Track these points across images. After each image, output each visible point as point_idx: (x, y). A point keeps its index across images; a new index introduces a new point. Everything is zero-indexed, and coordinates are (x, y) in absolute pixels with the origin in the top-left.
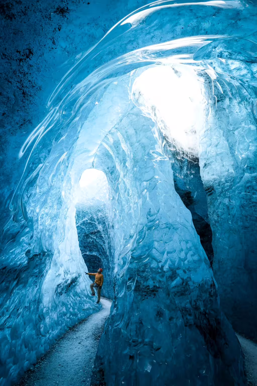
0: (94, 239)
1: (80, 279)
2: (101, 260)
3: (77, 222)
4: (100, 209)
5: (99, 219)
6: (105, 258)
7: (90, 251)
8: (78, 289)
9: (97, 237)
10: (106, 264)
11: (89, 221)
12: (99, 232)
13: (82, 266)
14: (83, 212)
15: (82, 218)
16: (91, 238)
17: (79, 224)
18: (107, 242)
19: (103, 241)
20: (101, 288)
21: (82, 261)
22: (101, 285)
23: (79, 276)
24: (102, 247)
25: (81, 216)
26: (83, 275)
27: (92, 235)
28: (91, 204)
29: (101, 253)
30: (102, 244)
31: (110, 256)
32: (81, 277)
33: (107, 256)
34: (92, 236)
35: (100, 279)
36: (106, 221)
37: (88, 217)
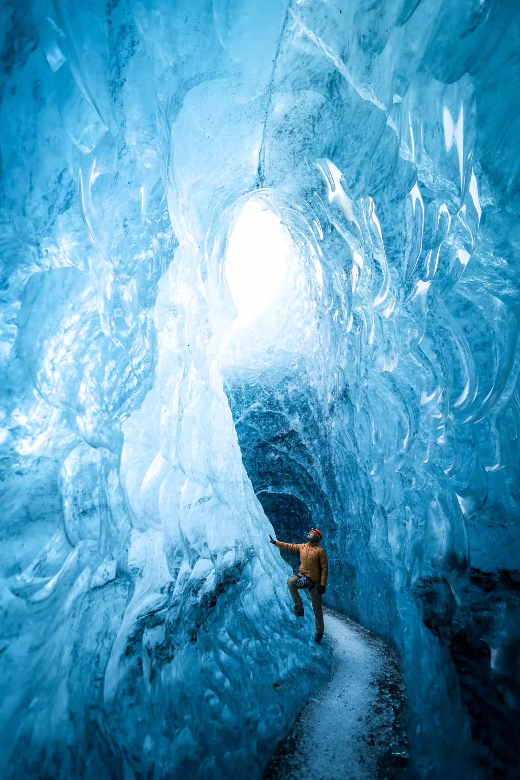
0: (283, 453)
1: (252, 566)
2: (307, 507)
3: (237, 413)
4: (291, 375)
5: (291, 400)
6: (319, 501)
7: (275, 484)
8: (250, 606)
9: (289, 449)
10: (322, 516)
11: (265, 410)
12: (293, 434)
13: (255, 522)
14: (248, 387)
15: (248, 402)
16: (276, 452)
17: (241, 419)
18: (317, 458)
19: (305, 456)
20: (322, 590)
21: (258, 510)
22: (322, 584)
23: (251, 555)
24: (307, 473)
25: (244, 397)
26: (261, 552)
27: (276, 444)
28: (266, 364)
29: (305, 488)
30: (305, 464)
31: (330, 496)
32: (256, 559)
33: (322, 495)
34: (278, 447)
35: (319, 562)
36: (309, 403)
37: (262, 399)
